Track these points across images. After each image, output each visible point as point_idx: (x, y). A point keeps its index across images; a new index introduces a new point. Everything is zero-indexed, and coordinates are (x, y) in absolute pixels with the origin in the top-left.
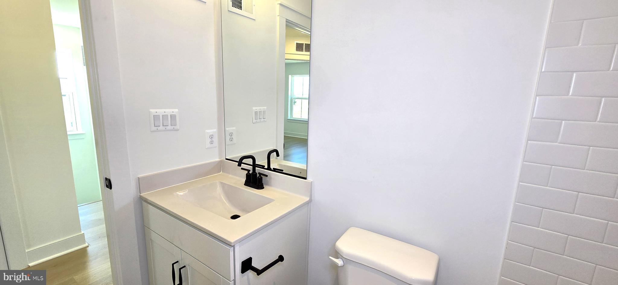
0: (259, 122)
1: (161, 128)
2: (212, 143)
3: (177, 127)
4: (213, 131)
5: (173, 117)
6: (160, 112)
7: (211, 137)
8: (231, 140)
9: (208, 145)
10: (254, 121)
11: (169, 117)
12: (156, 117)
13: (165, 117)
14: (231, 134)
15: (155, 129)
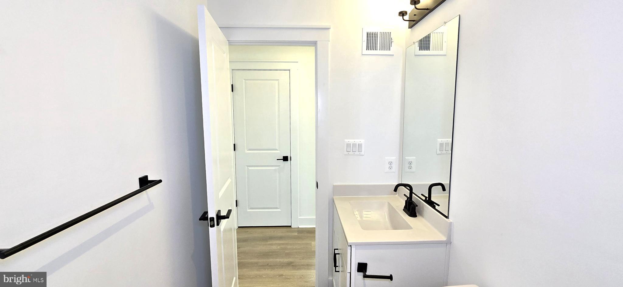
0: (444, 154)
1: (351, 153)
2: (390, 168)
3: (362, 153)
4: (394, 158)
5: (360, 145)
6: (351, 141)
7: (390, 163)
8: (410, 168)
9: (387, 169)
10: (439, 152)
11: (357, 145)
12: (348, 145)
13: (354, 145)
14: (410, 163)
15: (347, 153)
